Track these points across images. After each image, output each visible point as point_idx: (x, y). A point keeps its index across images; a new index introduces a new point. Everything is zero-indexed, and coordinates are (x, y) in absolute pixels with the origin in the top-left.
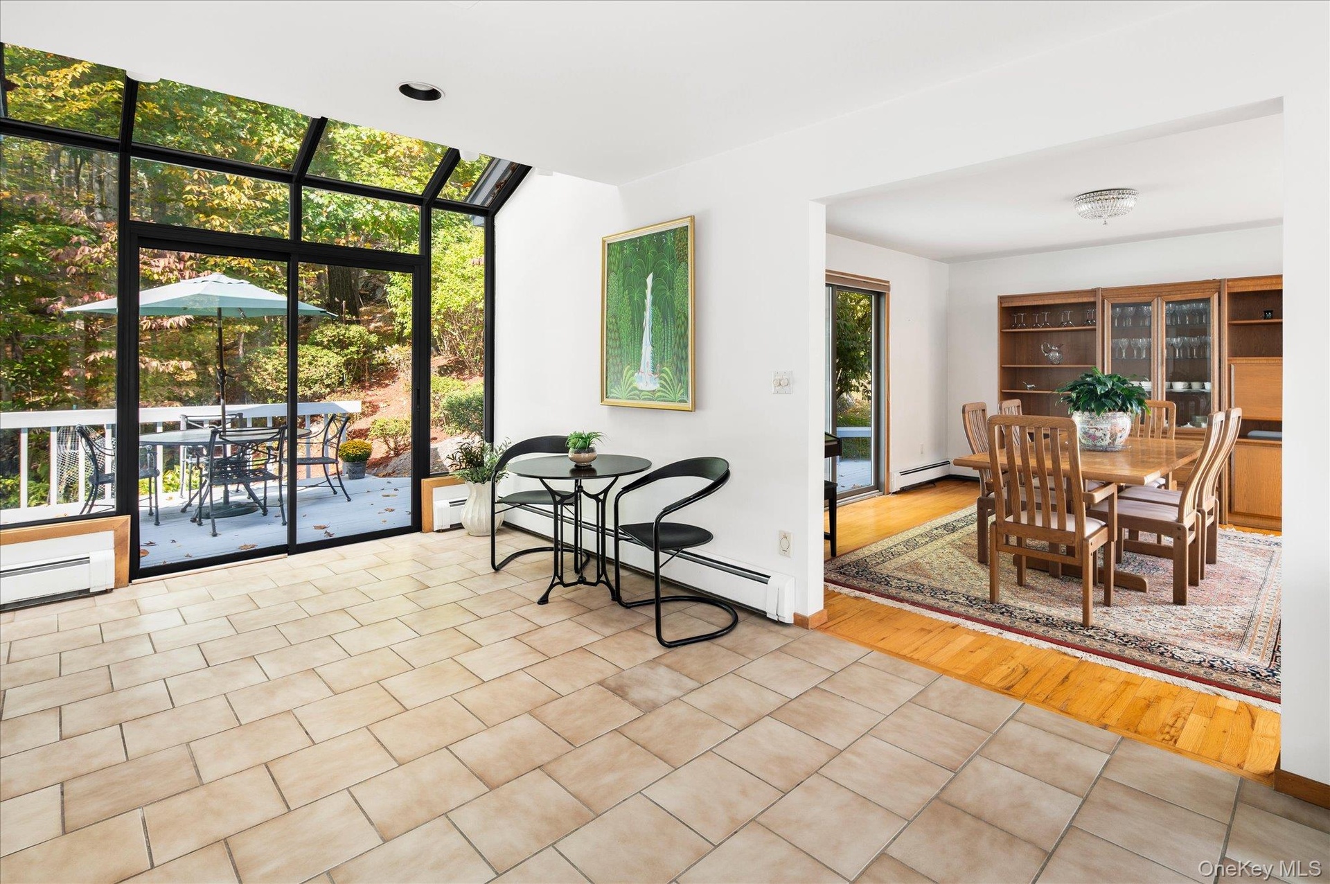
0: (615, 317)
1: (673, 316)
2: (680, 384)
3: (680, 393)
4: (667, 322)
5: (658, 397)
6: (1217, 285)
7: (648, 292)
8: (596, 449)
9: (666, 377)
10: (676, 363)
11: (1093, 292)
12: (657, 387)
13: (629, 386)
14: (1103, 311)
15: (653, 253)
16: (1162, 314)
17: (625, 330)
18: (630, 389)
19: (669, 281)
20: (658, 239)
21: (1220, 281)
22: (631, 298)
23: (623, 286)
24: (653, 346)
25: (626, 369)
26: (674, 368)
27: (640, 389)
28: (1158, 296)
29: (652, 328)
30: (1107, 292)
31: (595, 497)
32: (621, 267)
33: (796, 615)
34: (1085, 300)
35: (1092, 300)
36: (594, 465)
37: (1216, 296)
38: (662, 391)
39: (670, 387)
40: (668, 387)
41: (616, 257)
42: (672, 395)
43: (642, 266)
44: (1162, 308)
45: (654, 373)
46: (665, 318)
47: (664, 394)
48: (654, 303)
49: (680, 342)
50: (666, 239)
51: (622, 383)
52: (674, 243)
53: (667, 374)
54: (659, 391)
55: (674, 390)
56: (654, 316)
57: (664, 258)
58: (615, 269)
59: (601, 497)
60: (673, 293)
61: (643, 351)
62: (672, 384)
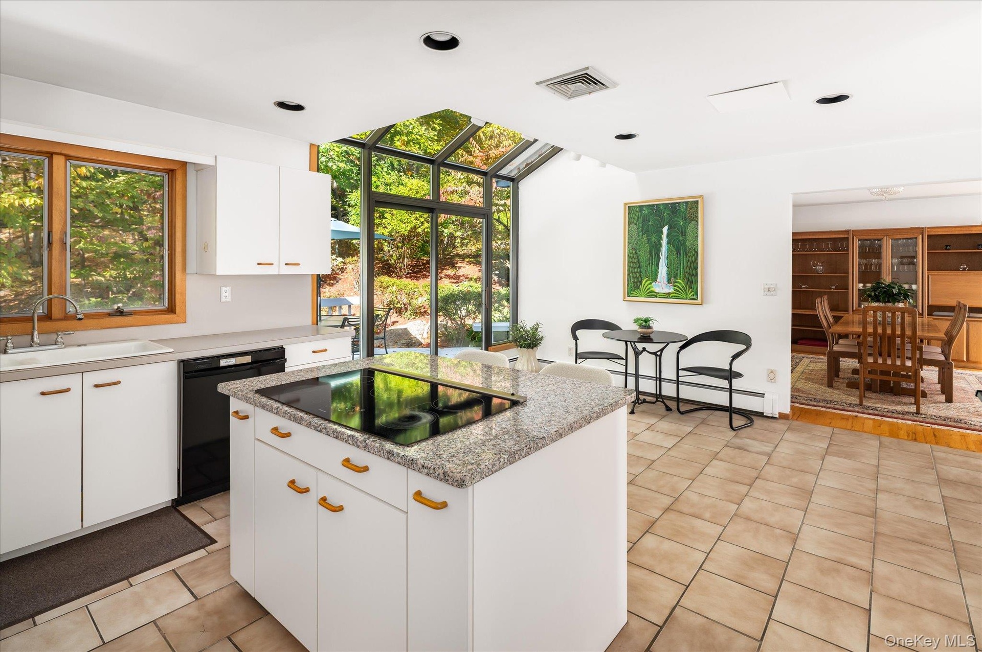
0: (635, 249)
1: (685, 250)
2: (691, 290)
3: (691, 294)
4: (680, 254)
5: (672, 296)
6: (921, 230)
7: (664, 237)
8: (653, 327)
9: (679, 285)
10: (687, 277)
11: (847, 232)
12: (672, 290)
13: (648, 290)
14: (853, 243)
15: (668, 214)
16: (889, 246)
17: (644, 258)
18: (648, 291)
19: (682, 231)
20: (673, 207)
21: (923, 228)
22: (649, 240)
23: (642, 232)
24: (668, 268)
25: (645, 280)
26: (686, 281)
27: (656, 291)
28: (886, 236)
29: (667, 257)
30: (856, 232)
31: (655, 354)
32: (640, 220)
33: (780, 413)
34: (842, 236)
35: (846, 236)
36: (652, 336)
37: (921, 236)
38: (676, 293)
39: (682, 291)
40: (679, 290)
41: (635, 215)
42: (685, 296)
43: (658, 221)
44: (889, 242)
45: (668, 283)
46: (678, 252)
47: (676, 295)
48: (668, 243)
49: (691, 266)
50: (679, 207)
51: (642, 289)
52: (686, 210)
53: (680, 283)
54: (673, 293)
55: (686, 293)
56: (669, 250)
57: (678, 217)
58: (635, 222)
59: (659, 353)
60: (685, 238)
61: (660, 270)
62: (684, 289)
